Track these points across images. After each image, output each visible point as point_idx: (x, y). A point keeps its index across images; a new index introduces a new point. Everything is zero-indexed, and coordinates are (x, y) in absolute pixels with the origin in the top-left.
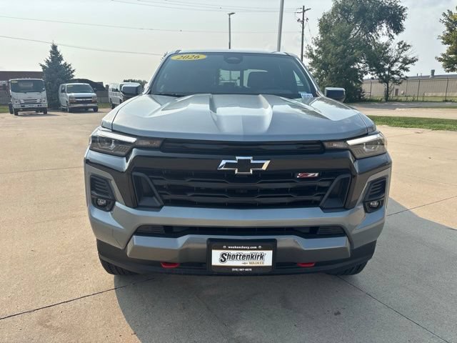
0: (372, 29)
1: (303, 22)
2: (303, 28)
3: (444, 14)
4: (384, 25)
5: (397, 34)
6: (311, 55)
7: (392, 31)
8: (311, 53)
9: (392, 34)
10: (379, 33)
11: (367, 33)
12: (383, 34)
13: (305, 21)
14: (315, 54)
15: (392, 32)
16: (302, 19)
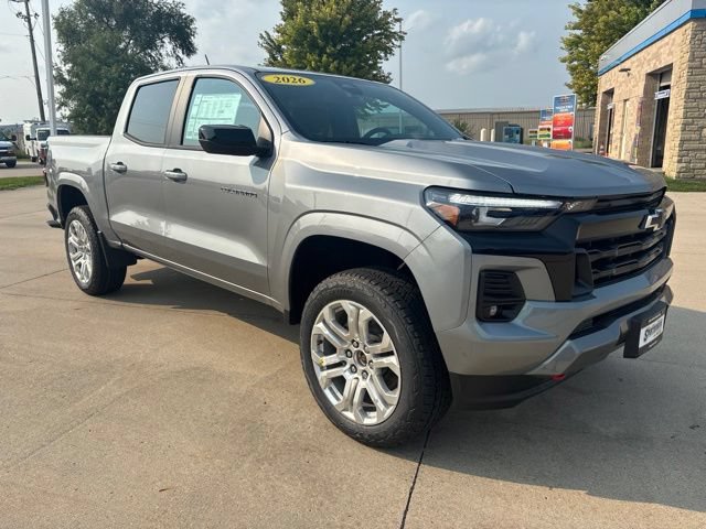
0: (151, 44)
1: (28, 18)
2: (31, 30)
3: (262, 37)
4: (166, 40)
5: (188, 55)
6: (60, 79)
7: (180, 51)
8: (61, 75)
9: (180, 54)
10: (163, 51)
11: (143, 49)
12: (168, 55)
13: (33, 19)
14: (67, 77)
15: (180, 53)
16: (25, 13)
